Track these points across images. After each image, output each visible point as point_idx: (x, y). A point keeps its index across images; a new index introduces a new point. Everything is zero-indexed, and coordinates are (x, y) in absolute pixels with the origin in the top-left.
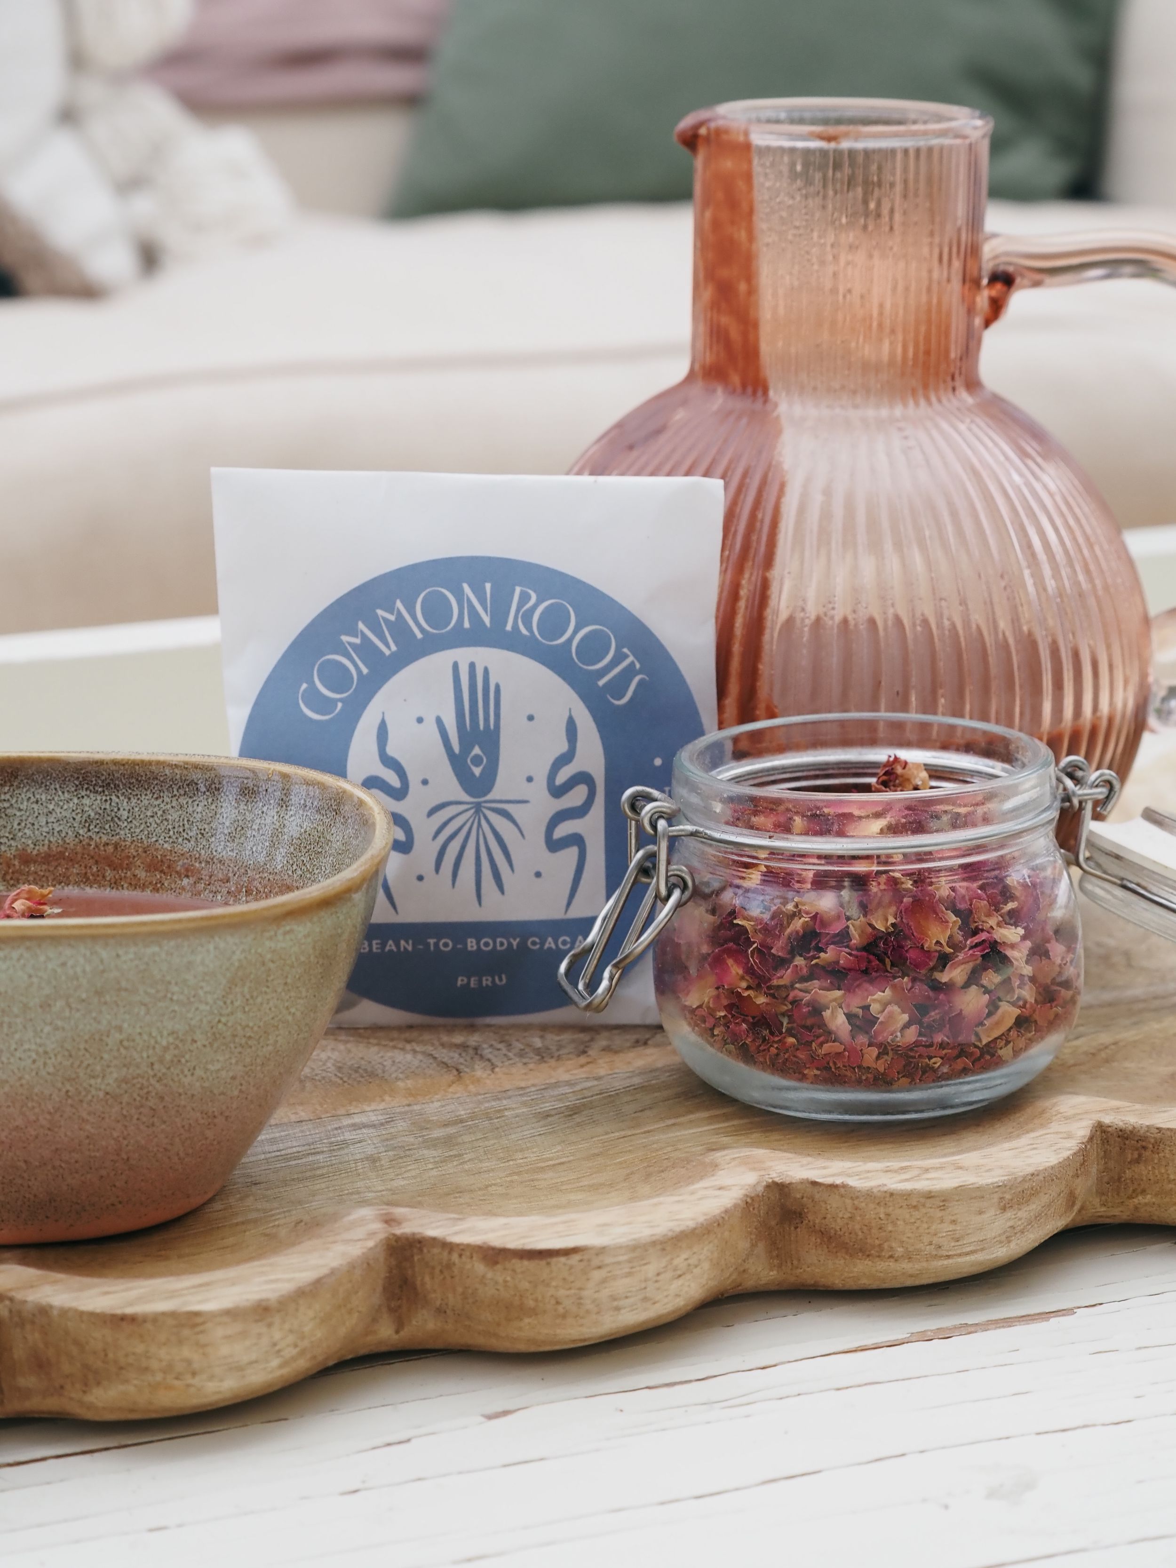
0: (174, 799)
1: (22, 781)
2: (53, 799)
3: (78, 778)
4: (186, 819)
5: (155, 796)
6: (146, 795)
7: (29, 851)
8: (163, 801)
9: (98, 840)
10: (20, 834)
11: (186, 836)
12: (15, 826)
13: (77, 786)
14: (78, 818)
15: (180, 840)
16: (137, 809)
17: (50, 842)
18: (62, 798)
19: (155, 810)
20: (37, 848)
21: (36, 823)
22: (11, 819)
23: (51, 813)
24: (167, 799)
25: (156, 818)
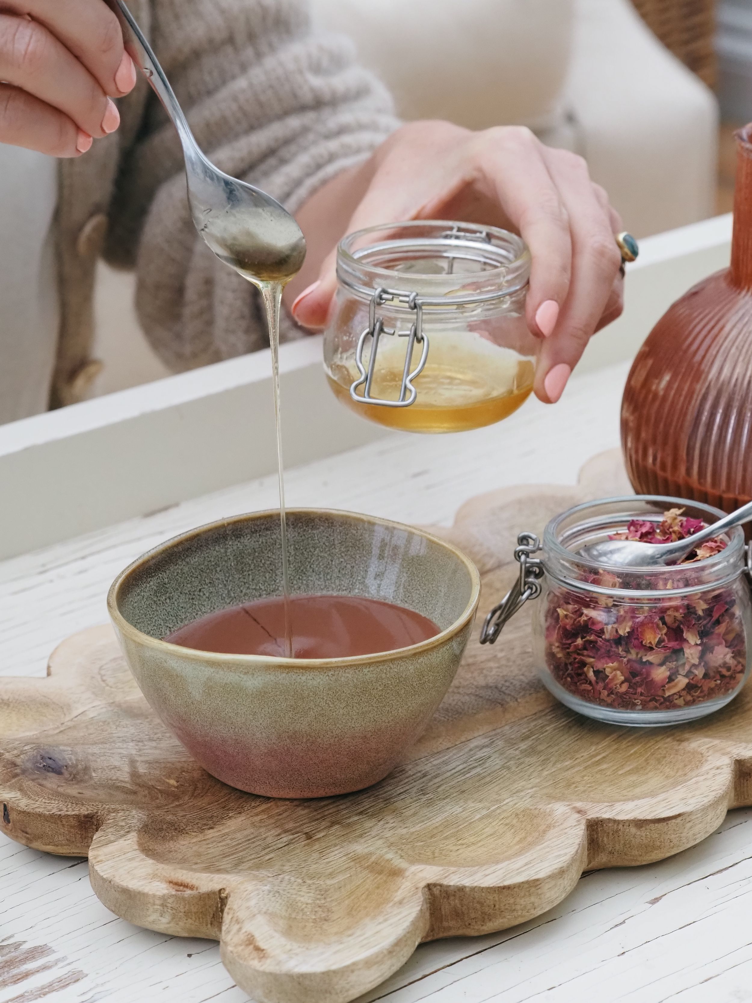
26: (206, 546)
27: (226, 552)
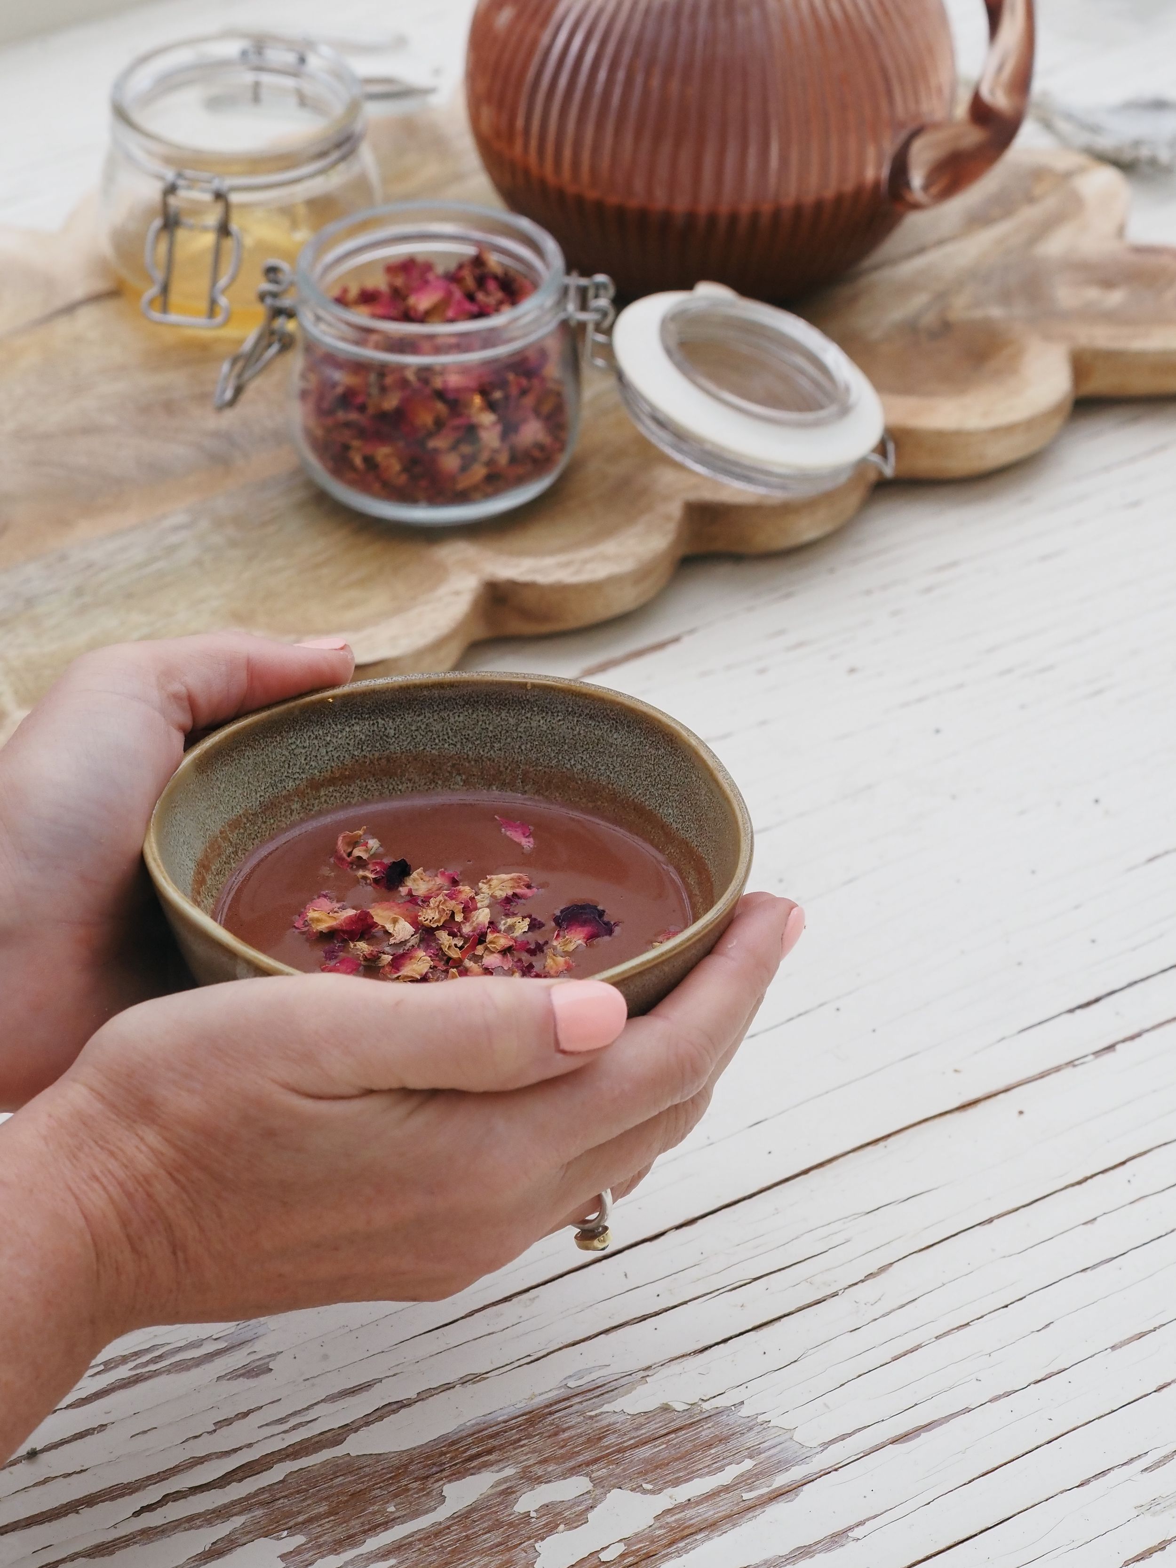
0: (436, 713)
1: (302, 724)
2: (329, 732)
3: (347, 710)
4: (449, 729)
5: (417, 713)
6: (408, 714)
7: (317, 778)
8: (425, 717)
9: (371, 757)
10: (307, 767)
11: (451, 742)
12: (303, 762)
13: (347, 717)
14: (352, 743)
15: (446, 746)
16: (402, 726)
17: (332, 767)
18: (336, 730)
19: (419, 724)
20: (322, 774)
21: (318, 755)
22: (299, 756)
23: (328, 744)
24: (428, 715)
25: (420, 731)
26: (484, 704)
27: (517, 725)
